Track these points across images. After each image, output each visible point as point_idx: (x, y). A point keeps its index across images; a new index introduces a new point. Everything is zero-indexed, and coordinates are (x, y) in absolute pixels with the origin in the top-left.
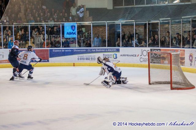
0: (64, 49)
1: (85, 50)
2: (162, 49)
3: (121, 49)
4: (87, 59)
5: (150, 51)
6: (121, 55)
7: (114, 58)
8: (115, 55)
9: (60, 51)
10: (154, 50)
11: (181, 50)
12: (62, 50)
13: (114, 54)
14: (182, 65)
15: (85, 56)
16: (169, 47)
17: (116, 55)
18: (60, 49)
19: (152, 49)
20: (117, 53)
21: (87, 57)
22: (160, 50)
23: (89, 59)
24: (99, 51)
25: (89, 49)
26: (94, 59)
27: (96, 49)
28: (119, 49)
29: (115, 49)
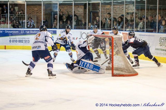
4: (20, 41)
16: (111, 30)
21: (20, 39)
23: (22, 41)
24: (33, 32)
25: (22, 30)
26: (28, 41)
27: (30, 31)
28: (56, 31)
29: (51, 31)
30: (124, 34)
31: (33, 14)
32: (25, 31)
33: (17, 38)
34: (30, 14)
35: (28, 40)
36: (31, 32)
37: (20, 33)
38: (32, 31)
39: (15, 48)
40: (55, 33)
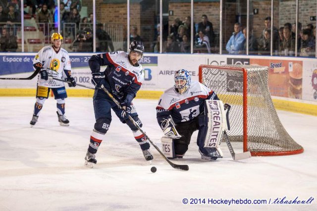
0: (28, 57)
1: (78, 59)
2: (252, 59)
3: (161, 57)
4: (83, 80)
5: (225, 63)
6: (161, 72)
7: (146, 79)
8: (147, 72)
9: (20, 60)
10: (236, 60)
11: (294, 62)
12: (23, 57)
13: (145, 69)
14: (296, 98)
15: (79, 73)
16: (269, 54)
17: (150, 71)
18: (19, 57)
19: (231, 59)
20: (152, 68)
21: (83, 76)
22: (248, 60)
23: (87, 79)
25: (87, 56)
30: (296, 64)
31: (117, 22)
33: (76, 73)
34: (110, 21)
37: (84, 61)
39: (73, 94)
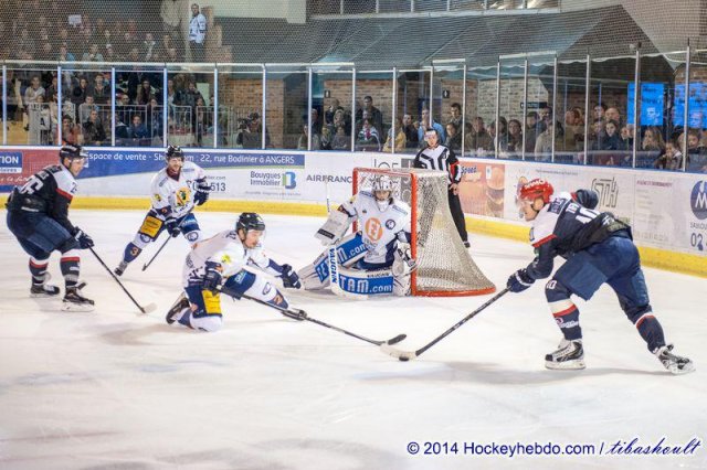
0: (120, 153)
3: (310, 155)
5: (399, 166)
6: (309, 178)
7: (287, 187)
8: (289, 177)
9: (109, 157)
11: (493, 166)
12: (113, 153)
13: (287, 173)
14: (496, 216)
16: (459, 155)
17: (293, 176)
18: (108, 152)
20: (297, 171)
24: (238, 160)
25: (205, 153)
26: (221, 187)
27: (226, 155)
28: (303, 156)
29: (290, 156)
30: (496, 169)
32: (212, 155)
35: (220, 181)
36: (231, 159)
37: (199, 161)
38: (234, 155)
40: (300, 161)
